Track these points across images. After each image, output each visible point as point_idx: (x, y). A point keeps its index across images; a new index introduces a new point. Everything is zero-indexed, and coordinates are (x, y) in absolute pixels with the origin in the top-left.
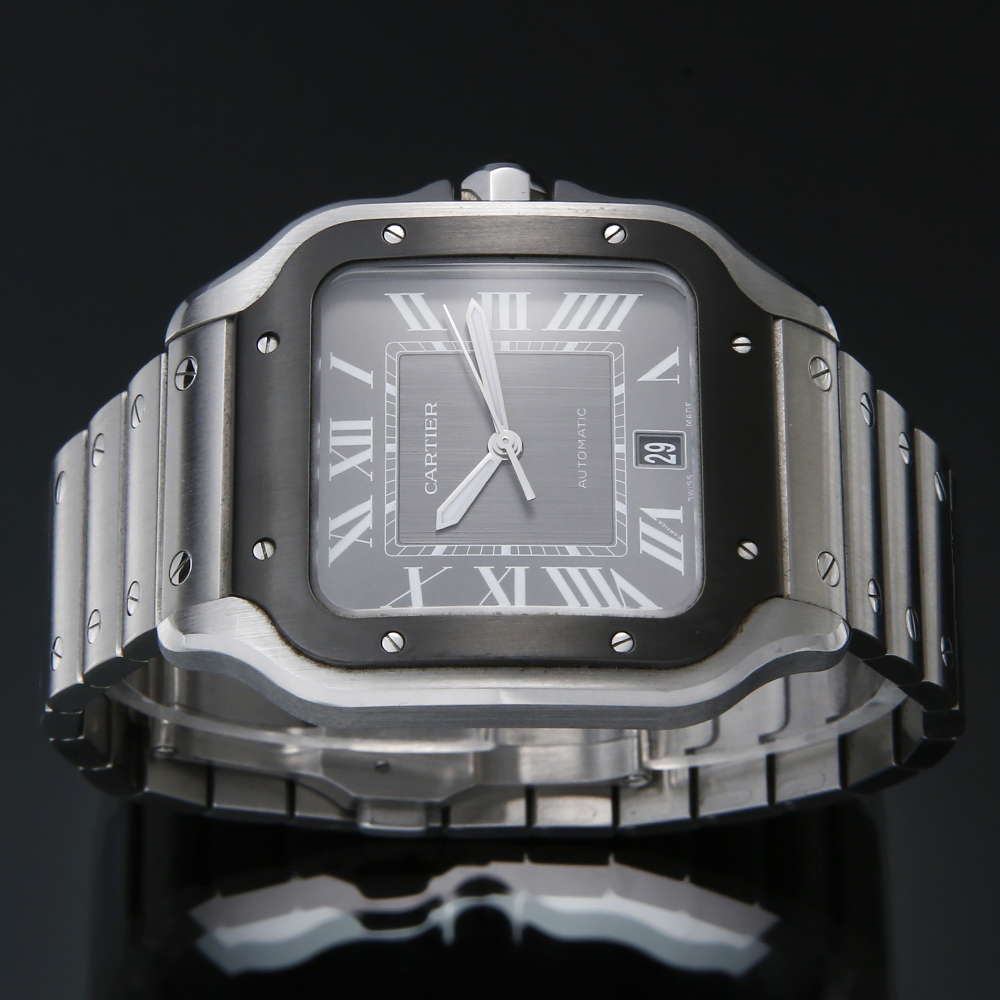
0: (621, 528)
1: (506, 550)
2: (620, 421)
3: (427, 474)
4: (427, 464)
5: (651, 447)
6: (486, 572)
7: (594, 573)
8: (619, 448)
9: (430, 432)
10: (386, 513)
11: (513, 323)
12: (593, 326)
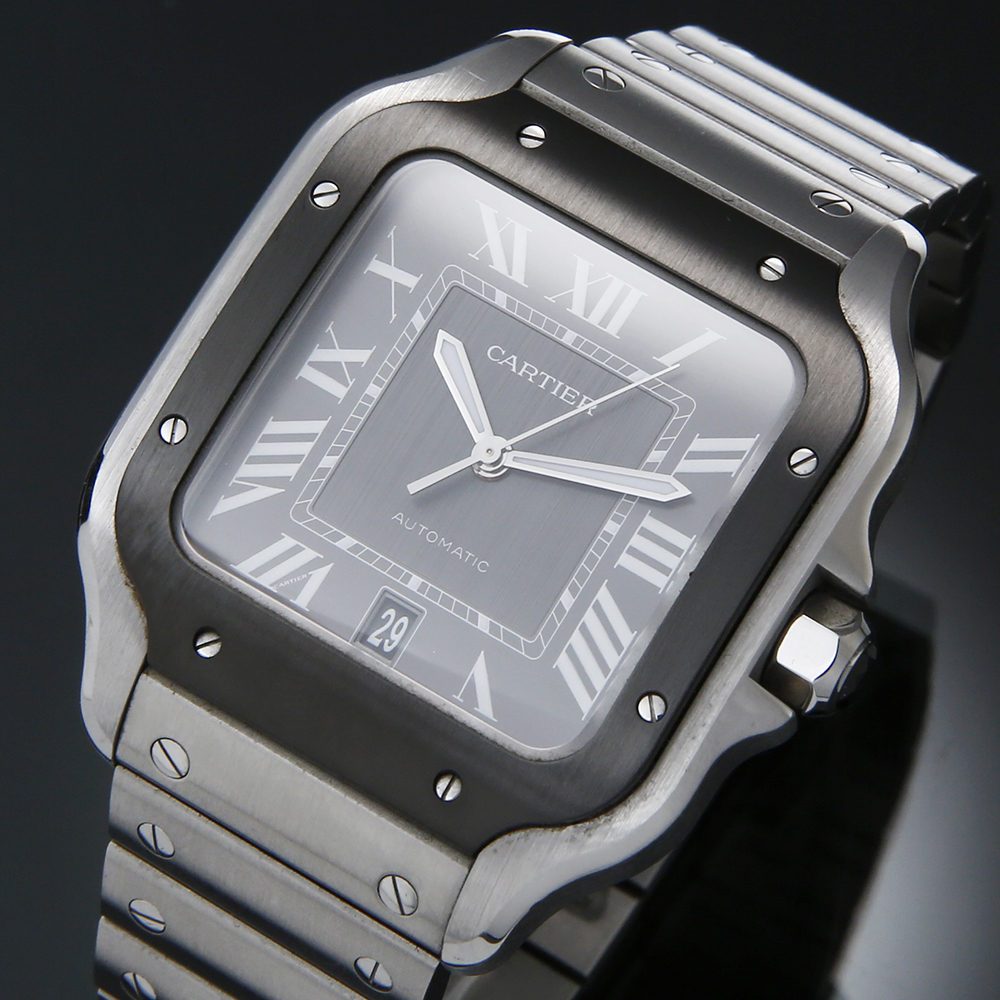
0: (323, 529)
1: (374, 391)
2: (447, 602)
3: (515, 358)
4: (526, 364)
5: (402, 624)
6: (362, 356)
7: (291, 470)
8: (415, 582)
9: (562, 389)
10: (497, 290)
11: (633, 552)
12: (576, 640)
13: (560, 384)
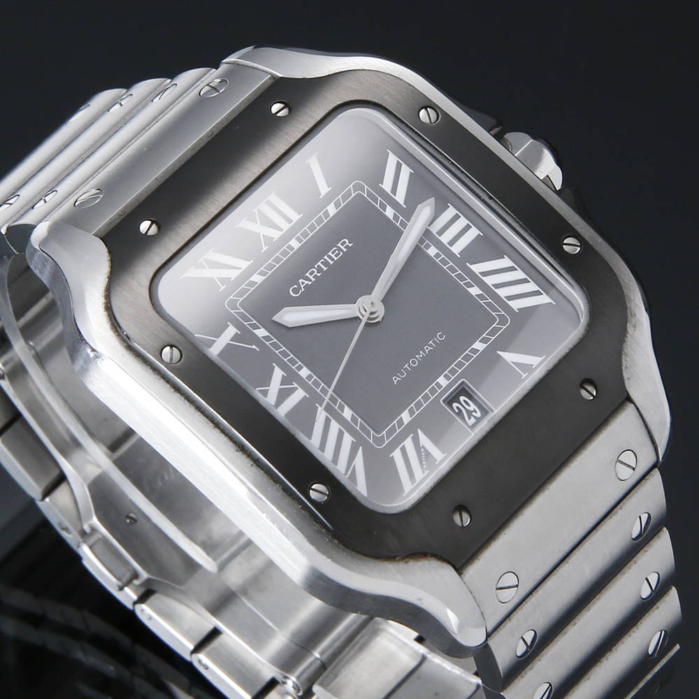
0: (393, 430)
1: (304, 372)
2: (460, 365)
3: (301, 280)
4: (307, 274)
5: (464, 401)
6: (278, 374)
7: (348, 439)
8: (442, 381)
9: (329, 257)
10: (251, 279)
11: (452, 243)
12: (502, 293)
13: (326, 257)
